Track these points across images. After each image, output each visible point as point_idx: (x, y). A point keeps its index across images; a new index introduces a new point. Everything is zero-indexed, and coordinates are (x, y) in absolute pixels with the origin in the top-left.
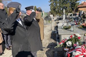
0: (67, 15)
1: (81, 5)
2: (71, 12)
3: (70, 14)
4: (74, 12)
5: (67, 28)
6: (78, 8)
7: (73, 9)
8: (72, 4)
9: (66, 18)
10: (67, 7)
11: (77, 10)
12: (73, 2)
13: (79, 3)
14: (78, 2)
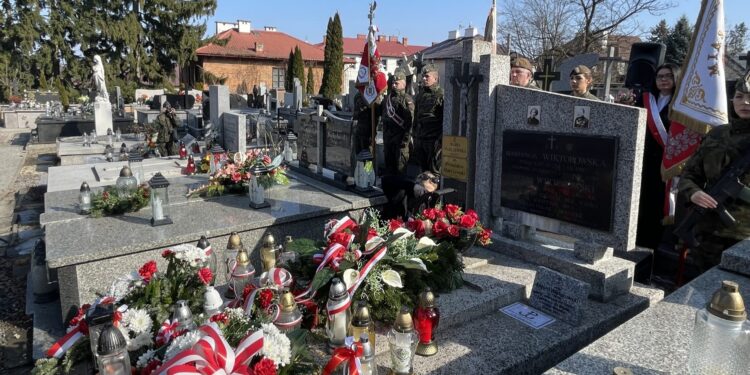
1: (216, 41)
2: (155, 83)
3: (150, 94)
4: (174, 83)
5: (121, 206)
6: (203, 58)
7: (166, 65)
8: (161, 27)
10: (120, 44)
11: (193, 74)
12: (165, 18)
13: (201, 30)
14: (194, 21)
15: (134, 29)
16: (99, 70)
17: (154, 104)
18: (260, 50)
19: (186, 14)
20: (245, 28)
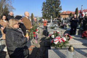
0: (54, 19)
1: (62, 13)
2: (56, 18)
3: (55, 19)
4: (57, 18)
5: (53, 28)
6: (60, 15)
7: (57, 16)
9: (53, 21)
10: (53, 15)
11: (59, 17)
12: (57, 12)
13: (60, 12)
14: (60, 11)
15: (54, 13)
16: (51, 17)
17: (56, 20)
18: (67, 13)
19: (59, 11)
20: (65, 11)
